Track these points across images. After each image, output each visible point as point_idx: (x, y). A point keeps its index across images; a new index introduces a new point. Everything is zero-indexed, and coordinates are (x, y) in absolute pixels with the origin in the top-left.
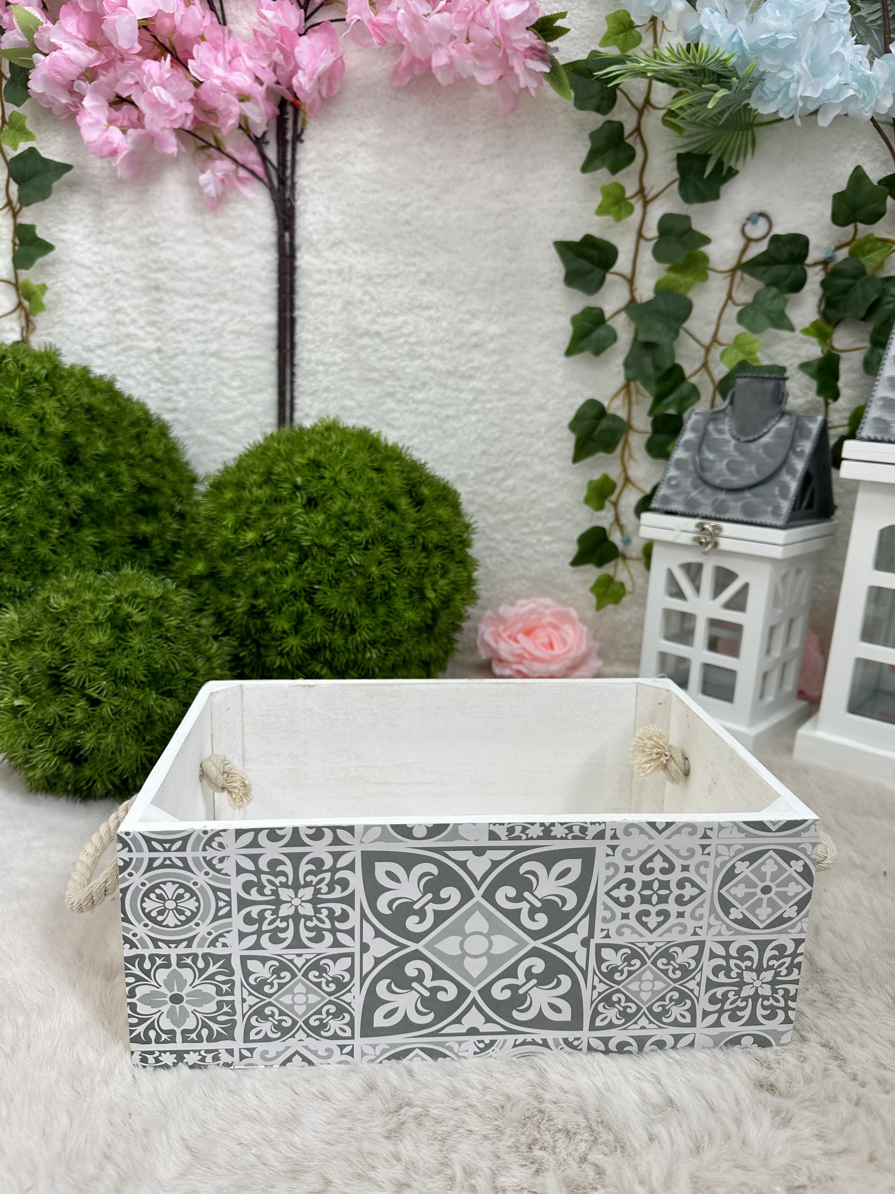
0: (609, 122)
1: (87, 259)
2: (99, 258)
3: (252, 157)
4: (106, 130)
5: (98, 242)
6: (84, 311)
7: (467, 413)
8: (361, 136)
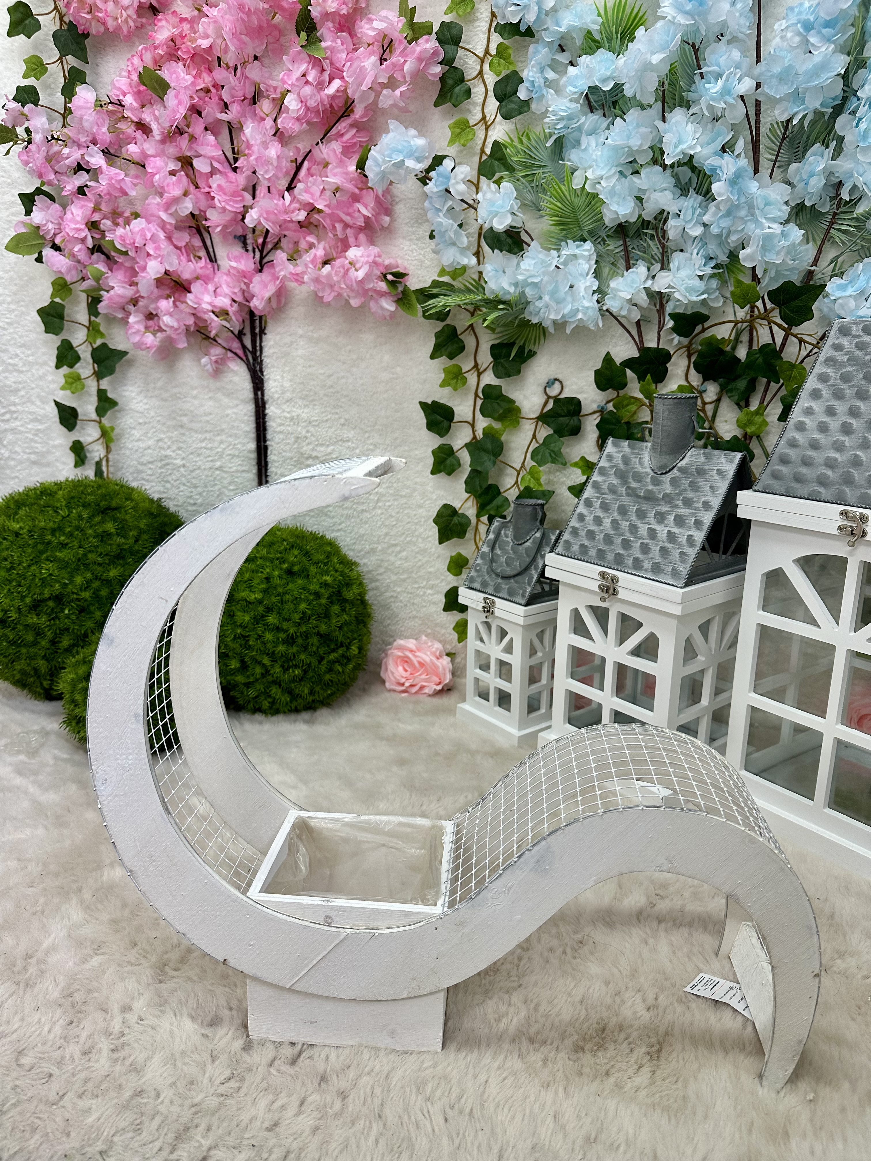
0: (447, 325)
1: (140, 407)
2: (147, 406)
3: (236, 345)
4: (143, 335)
5: (146, 397)
6: (139, 440)
7: (374, 508)
8: (300, 331)
